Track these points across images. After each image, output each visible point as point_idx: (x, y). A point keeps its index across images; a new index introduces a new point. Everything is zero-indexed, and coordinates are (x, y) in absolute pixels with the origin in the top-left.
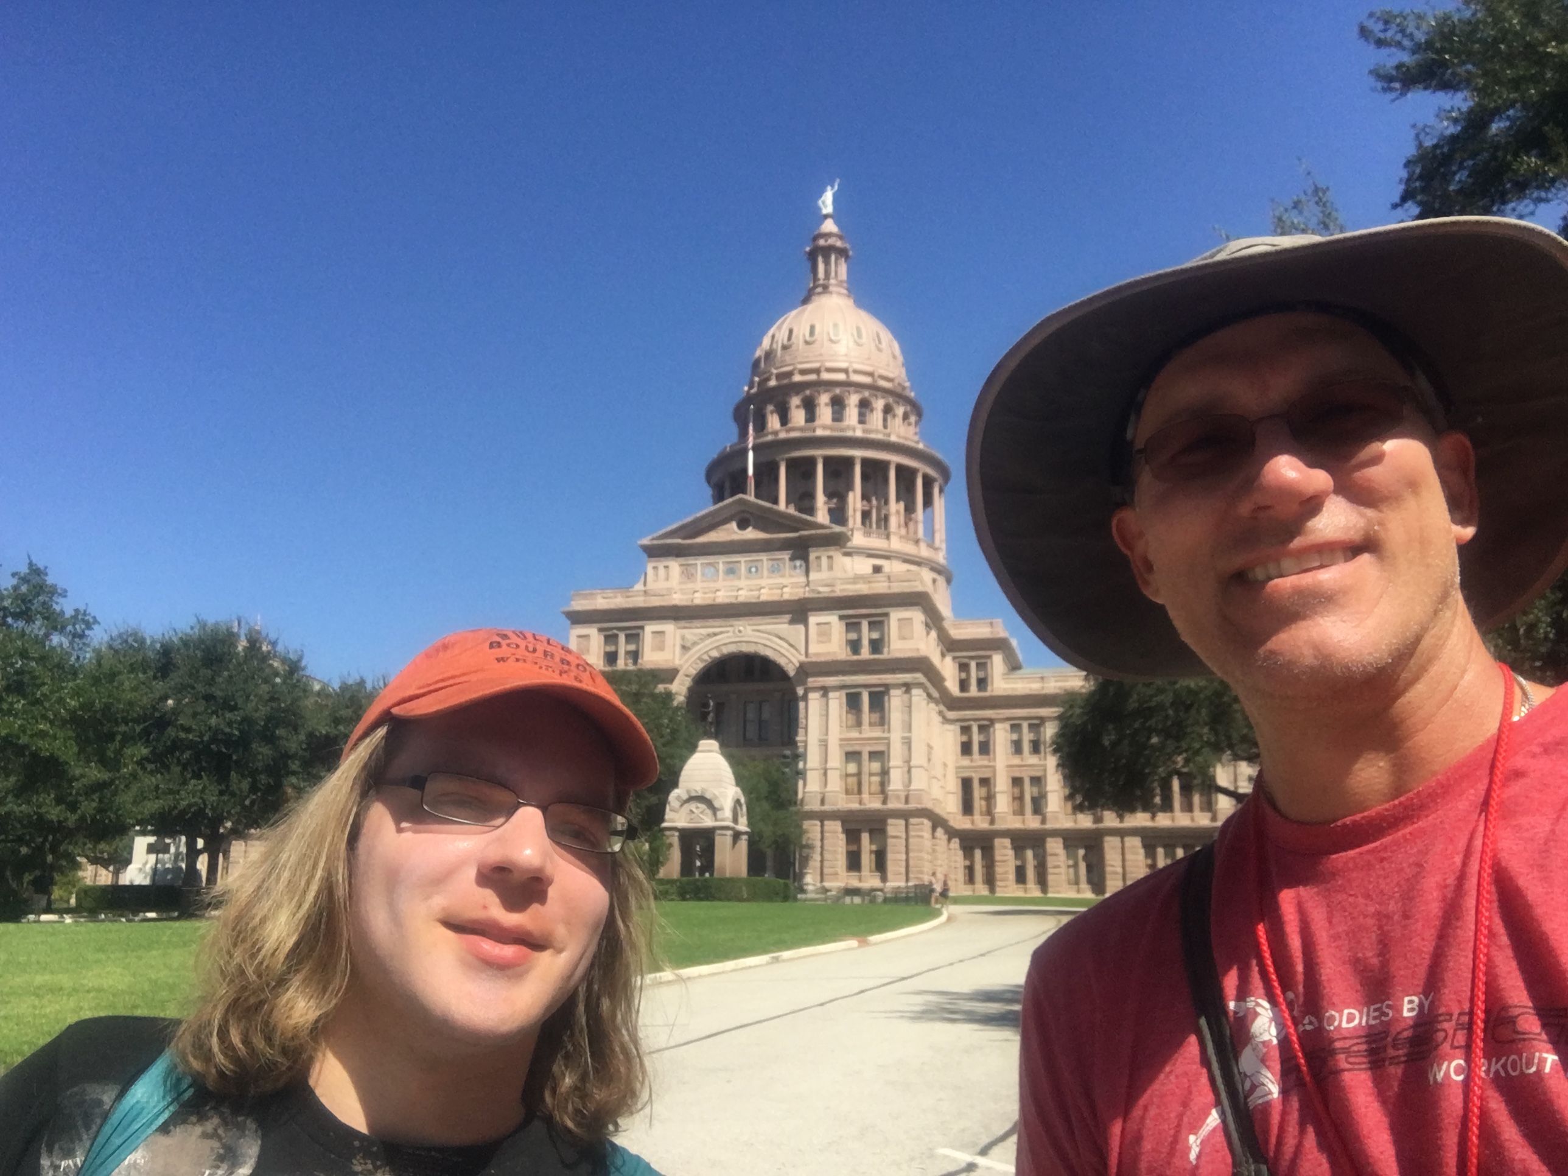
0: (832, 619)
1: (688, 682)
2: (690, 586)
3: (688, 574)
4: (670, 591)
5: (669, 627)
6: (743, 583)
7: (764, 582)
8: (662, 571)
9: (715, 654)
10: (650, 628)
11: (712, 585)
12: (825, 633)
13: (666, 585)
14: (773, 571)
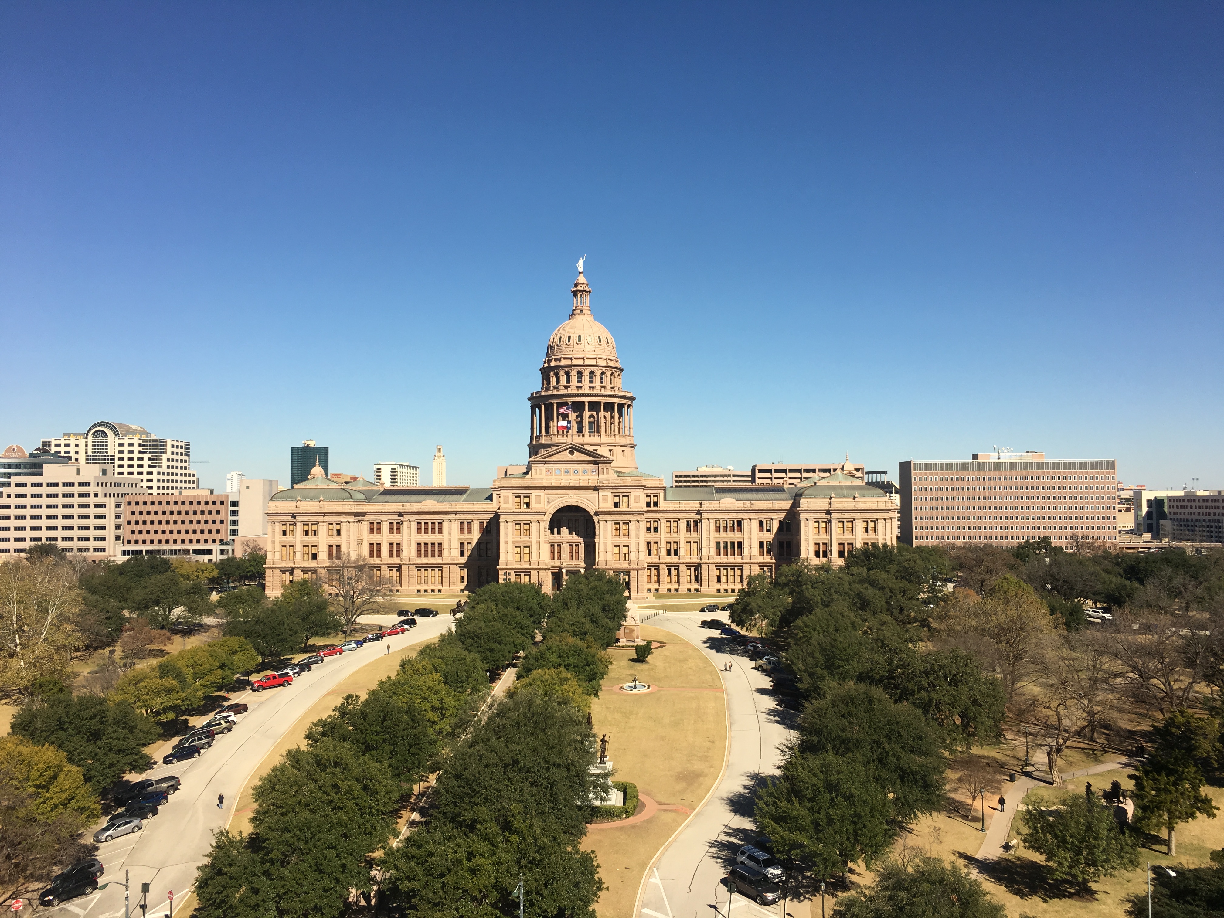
0: (608, 493)
1: (551, 516)
2: (550, 477)
3: (549, 472)
4: (542, 480)
5: (541, 493)
6: (572, 477)
7: (581, 477)
8: (538, 470)
9: (562, 506)
10: (534, 494)
11: (560, 478)
12: (605, 498)
13: (541, 477)
14: (585, 472)
